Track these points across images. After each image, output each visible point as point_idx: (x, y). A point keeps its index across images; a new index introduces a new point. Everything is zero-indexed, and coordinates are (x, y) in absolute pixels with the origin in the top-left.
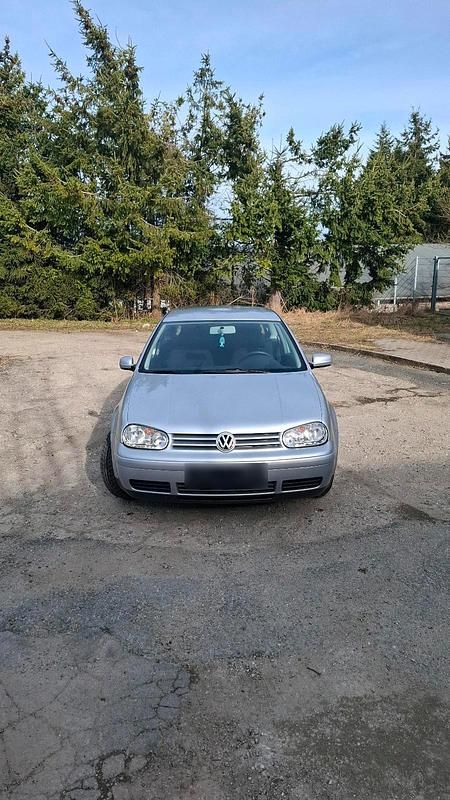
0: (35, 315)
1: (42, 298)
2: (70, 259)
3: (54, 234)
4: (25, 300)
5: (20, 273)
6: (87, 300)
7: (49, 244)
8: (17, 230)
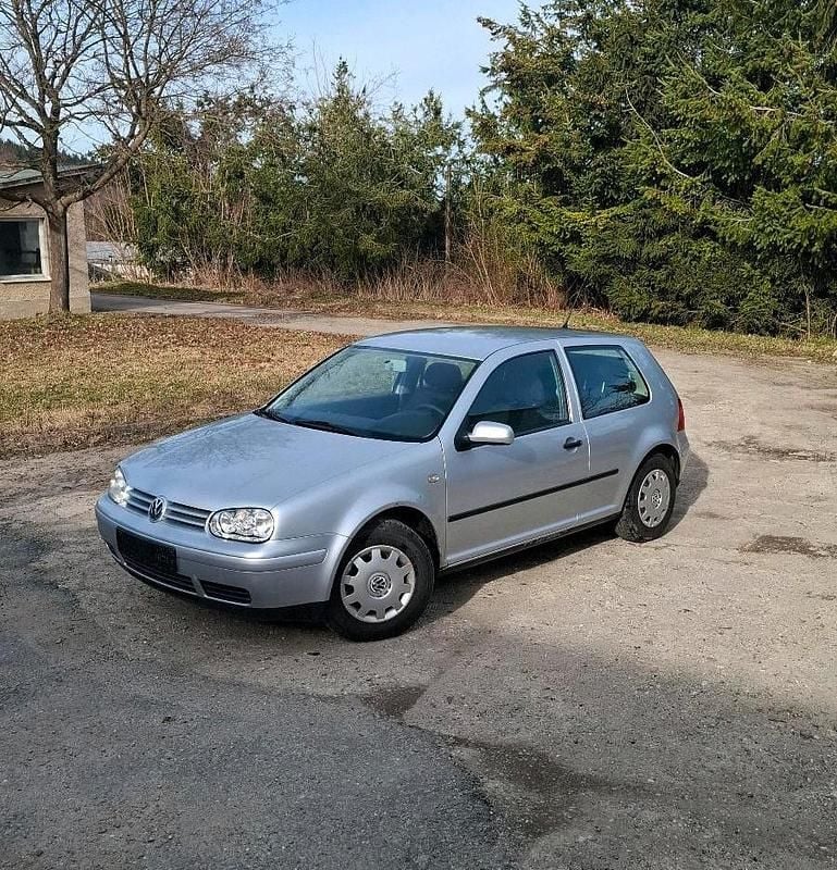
0: (676, 321)
1: (687, 291)
2: (737, 222)
3: (718, 182)
4: (663, 293)
5: (656, 248)
6: (761, 297)
7: (707, 200)
8: (656, 179)
